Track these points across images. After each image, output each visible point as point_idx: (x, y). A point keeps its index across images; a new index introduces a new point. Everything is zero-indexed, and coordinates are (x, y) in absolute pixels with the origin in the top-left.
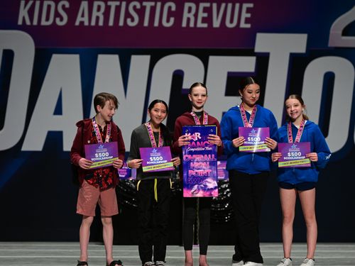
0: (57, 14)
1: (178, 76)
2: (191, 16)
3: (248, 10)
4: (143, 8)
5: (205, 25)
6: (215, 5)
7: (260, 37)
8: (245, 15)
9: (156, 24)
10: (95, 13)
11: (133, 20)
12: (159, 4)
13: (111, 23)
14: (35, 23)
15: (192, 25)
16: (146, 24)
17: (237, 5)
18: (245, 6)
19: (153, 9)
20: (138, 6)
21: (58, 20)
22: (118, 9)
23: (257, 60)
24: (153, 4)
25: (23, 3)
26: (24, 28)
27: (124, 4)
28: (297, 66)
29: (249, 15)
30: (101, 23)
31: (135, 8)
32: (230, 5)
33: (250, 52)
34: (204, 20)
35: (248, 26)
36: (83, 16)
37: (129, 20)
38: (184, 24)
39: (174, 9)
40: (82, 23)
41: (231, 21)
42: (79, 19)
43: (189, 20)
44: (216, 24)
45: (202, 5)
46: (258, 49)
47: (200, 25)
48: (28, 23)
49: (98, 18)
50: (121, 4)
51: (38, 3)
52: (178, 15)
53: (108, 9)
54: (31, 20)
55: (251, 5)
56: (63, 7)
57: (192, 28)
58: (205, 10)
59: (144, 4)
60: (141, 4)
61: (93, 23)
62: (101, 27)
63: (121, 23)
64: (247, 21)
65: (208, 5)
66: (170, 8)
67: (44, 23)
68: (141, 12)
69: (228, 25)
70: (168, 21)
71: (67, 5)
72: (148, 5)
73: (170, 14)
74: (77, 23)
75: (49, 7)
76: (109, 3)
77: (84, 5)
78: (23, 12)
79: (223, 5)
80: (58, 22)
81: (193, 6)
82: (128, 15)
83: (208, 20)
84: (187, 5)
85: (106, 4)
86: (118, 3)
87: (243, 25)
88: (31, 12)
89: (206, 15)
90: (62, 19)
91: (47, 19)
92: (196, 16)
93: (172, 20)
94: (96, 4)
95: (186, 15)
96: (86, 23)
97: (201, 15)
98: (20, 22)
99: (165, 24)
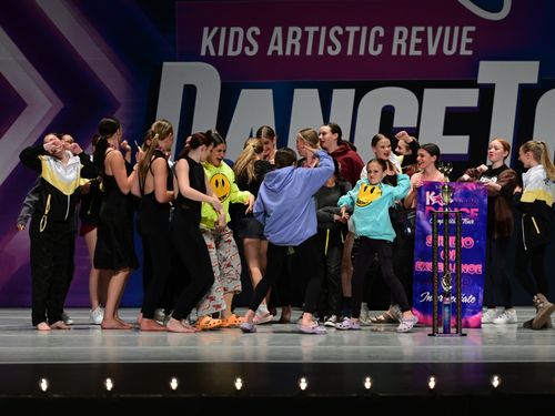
0: (246, 43)
1: (388, 113)
2: (403, 42)
3: (470, 34)
4: (347, 34)
5: (419, 53)
6: (430, 29)
7: (483, 64)
8: (466, 40)
9: (362, 52)
10: (290, 41)
11: (334, 49)
12: (365, 29)
13: (309, 52)
14: (221, 53)
15: (403, 53)
16: (350, 52)
17: (457, 29)
18: (466, 29)
19: (358, 35)
20: (341, 32)
21: (247, 49)
22: (317, 35)
23: (480, 92)
24: (357, 29)
25: (206, 29)
26: (208, 59)
27: (324, 29)
28: (528, 99)
29: (470, 40)
30: (297, 52)
31: (336, 33)
32: (448, 29)
33: (472, 84)
34: (418, 47)
35: (470, 53)
36: (276, 44)
37: (330, 48)
38: (394, 52)
39: (382, 34)
40: (275, 52)
41: (450, 48)
42: (272, 48)
43: (399, 46)
44: (432, 51)
45: (415, 30)
46: (480, 80)
47: (413, 52)
48: (213, 53)
49: (293, 46)
50: (320, 29)
51: (224, 30)
52: (386, 41)
53: (305, 35)
54: (216, 50)
55: (473, 29)
56: (253, 33)
57: (403, 56)
58: (419, 35)
59: (348, 29)
60: (344, 29)
61: (288, 53)
62: (297, 56)
63: (321, 52)
64: (468, 47)
65: (422, 29)
66: (377, 33)
67: (231, 53)
68: (344, 39)
69: (446, 51)
70: (375, 49)
71: (258, 32)
72: (352, 30)
73: (378, 40)
74: (270, 53)
75: (237, 34)
76: (307, 29)
77: (278, 31)
78: (207, 41)
79: (440, 29)
80: (248, 52)
81: (405, 30)
82: (328, 42)
83: (423, 46)
84: (397, 30)
85: (303, 29)
86: (317, 29)
87: (463, 52)
88: (216, 41)
89: (419, 41)
90: (251, 49)
91: (235, 49)
92: (408, 42)
93: (380, 47)
94: (291, 30)
95: (396, 41)
96: (280, 53)
97: (415, 40)
98: (203, 53)
99: (372, 52)
